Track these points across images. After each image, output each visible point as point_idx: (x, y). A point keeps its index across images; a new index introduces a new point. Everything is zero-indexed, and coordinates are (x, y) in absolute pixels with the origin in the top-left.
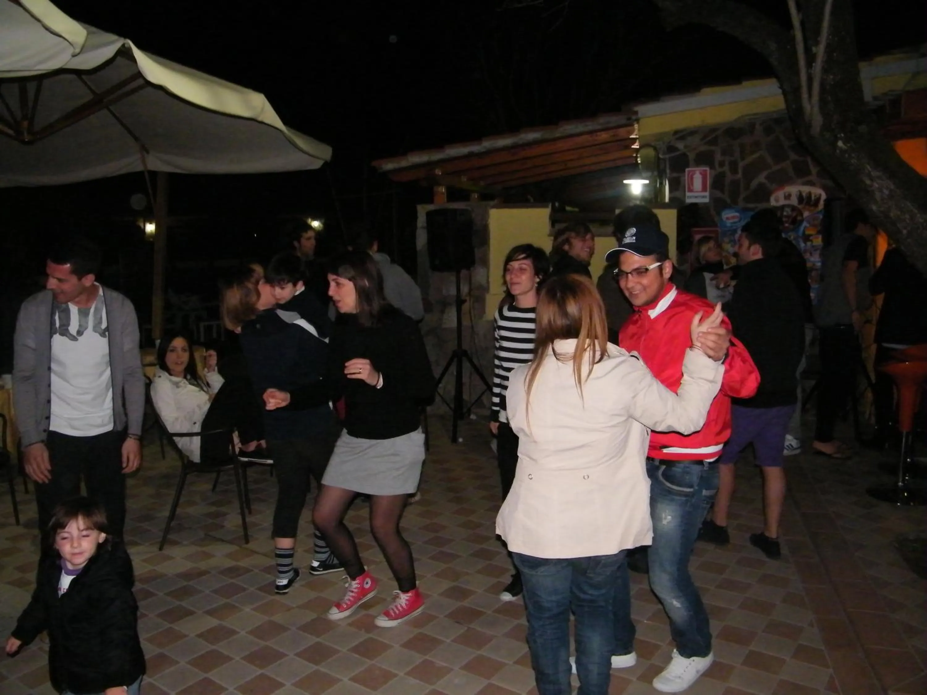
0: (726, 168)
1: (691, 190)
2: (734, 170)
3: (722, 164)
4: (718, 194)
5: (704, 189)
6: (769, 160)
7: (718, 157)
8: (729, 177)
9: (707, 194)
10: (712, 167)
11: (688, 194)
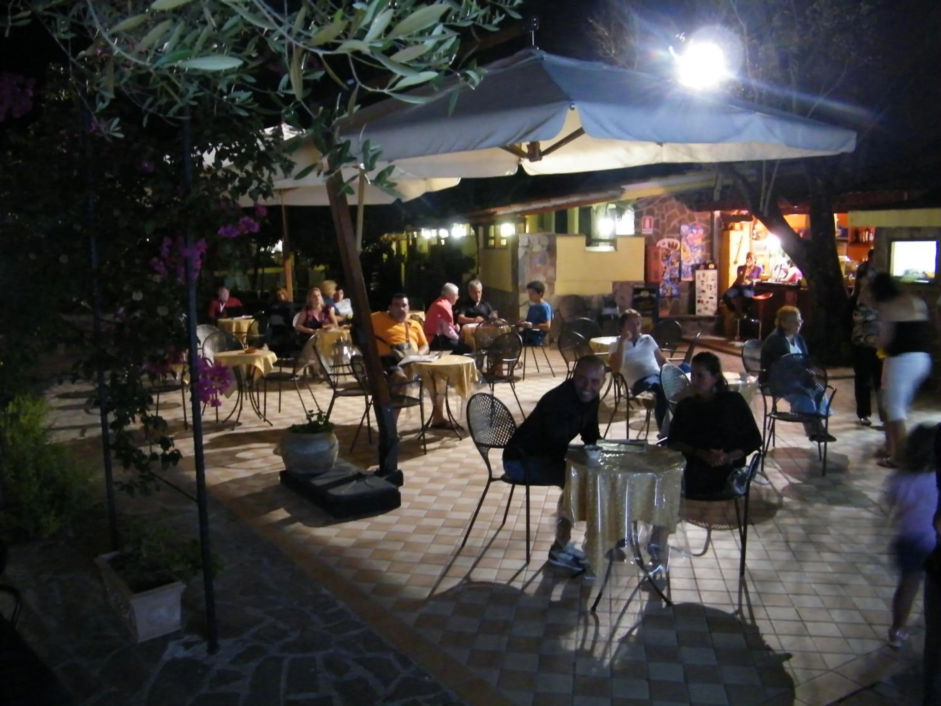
0: (660, 217)
1: (644, 228)
2: (663, 218)
3: (658, 215)
4: (656, 230)
5: (650, 227)
6: (678, 213)
7: (656, 212)
8: (661, 221)
9: (652, 229)
10: (654, 217)
11: (643, 230)
